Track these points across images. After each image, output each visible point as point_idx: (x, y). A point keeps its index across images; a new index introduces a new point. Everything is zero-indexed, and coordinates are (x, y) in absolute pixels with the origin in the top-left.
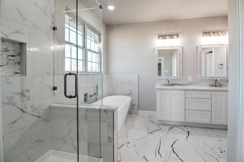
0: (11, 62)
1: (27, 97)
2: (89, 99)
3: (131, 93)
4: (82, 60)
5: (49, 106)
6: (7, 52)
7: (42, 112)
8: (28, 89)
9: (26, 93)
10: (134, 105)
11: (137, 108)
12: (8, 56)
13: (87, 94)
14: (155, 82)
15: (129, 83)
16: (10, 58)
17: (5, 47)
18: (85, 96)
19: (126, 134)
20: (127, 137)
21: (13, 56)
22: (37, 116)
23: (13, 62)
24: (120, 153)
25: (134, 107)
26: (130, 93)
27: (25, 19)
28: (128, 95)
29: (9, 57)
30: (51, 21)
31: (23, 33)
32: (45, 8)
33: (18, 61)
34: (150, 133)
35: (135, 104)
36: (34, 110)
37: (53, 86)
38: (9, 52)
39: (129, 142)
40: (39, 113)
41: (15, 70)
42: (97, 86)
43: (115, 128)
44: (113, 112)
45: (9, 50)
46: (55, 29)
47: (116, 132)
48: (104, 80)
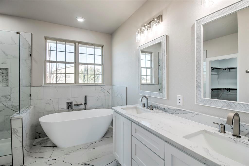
0: (5, 80)
2: (74, 107)
6: (2, 74)
8: (10, 94)
9: (8, 96)
12: (3, 76)
15: (121, 96)
16: (4, 77)
17: (1, 72)
21: (6, 76)
27: (7, 55)
30: (29, 51)
31: (6, 63)
36: (13, 107)
37: (30, 94)
38: (3, 74)
40: (17, 109)
42: (86, 96)
43: (16, 134)
44: (11, 120)
45: (3, 73)
46: (30, 55)
47: (17, 138)
48: (106, 92)
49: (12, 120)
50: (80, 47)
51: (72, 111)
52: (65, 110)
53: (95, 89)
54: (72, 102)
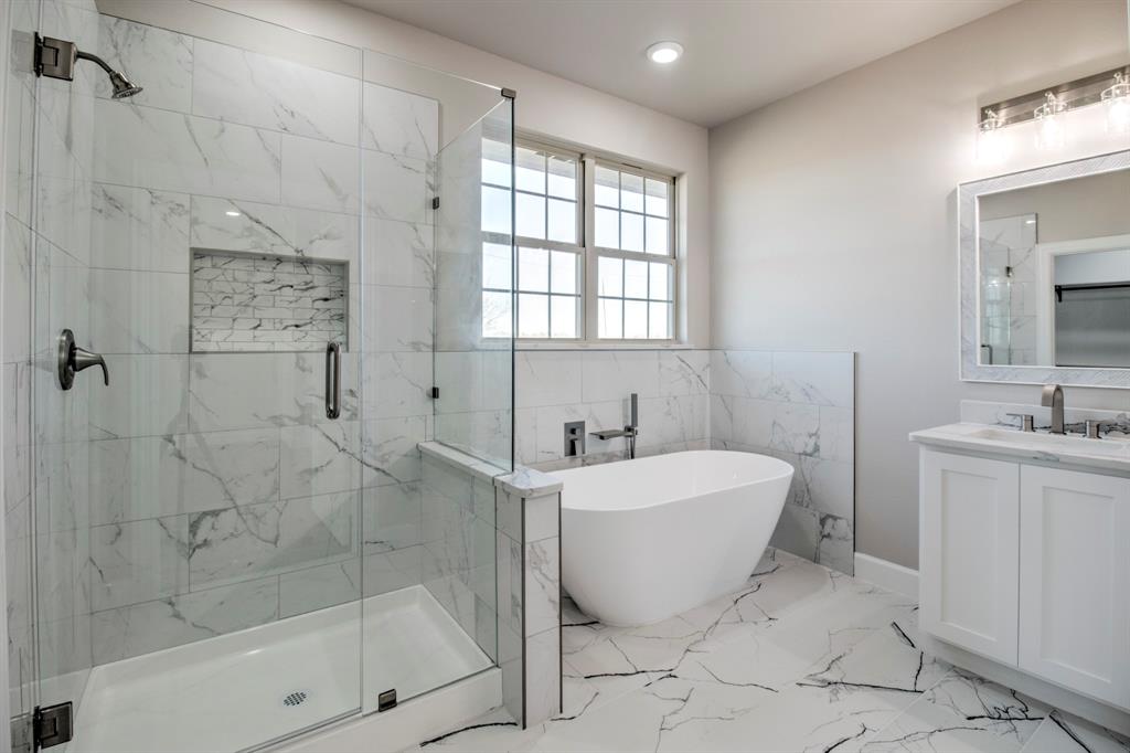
0: (321, 317)
1: (348, 410)
2: (590, 446)
3: (817, 449)
4: (576, 295)
5: (417, 446)
6: (312, 288)
7: (394, 459)
8: (354, 389)
9: (346, 397)
10: (835, 518)
11: (844, 539)
12: (314, 301)
13: (582, 425)
14: (963, 401)
15: (807, 394)
16: (320, 304)
17: (308, 278)
18: (573, 431)
19: (699, 637)
20: (688, 650)
21: (326, 300)
22: (377, 469)
23: (327, 315)
24: (597, 694)
25: (833, 527)
26: (809, 450)
27: (345, 198)
28: (803, 457)
29: (317, 302)
30: (427, 182)
32: (405, 149)
33: (341, 312)
34: (823, 681)
35: (835, 514)
36: (370, 450)
37: (432, 386)
38: (316, 290)
39: (673, 673)
40: (383, 461)
41: (332, 336)
42: (634, 397)
43: (540, 570)
44: (523, 500)
45: (316, 284)
46: (436, 204)
47: (543, 587)
48: (693, 378)
49: (527, 503)
50: (596, 186)
51: (584, 463)
52: (560, 459)
53: (660, 366)
54: (584, 422)
